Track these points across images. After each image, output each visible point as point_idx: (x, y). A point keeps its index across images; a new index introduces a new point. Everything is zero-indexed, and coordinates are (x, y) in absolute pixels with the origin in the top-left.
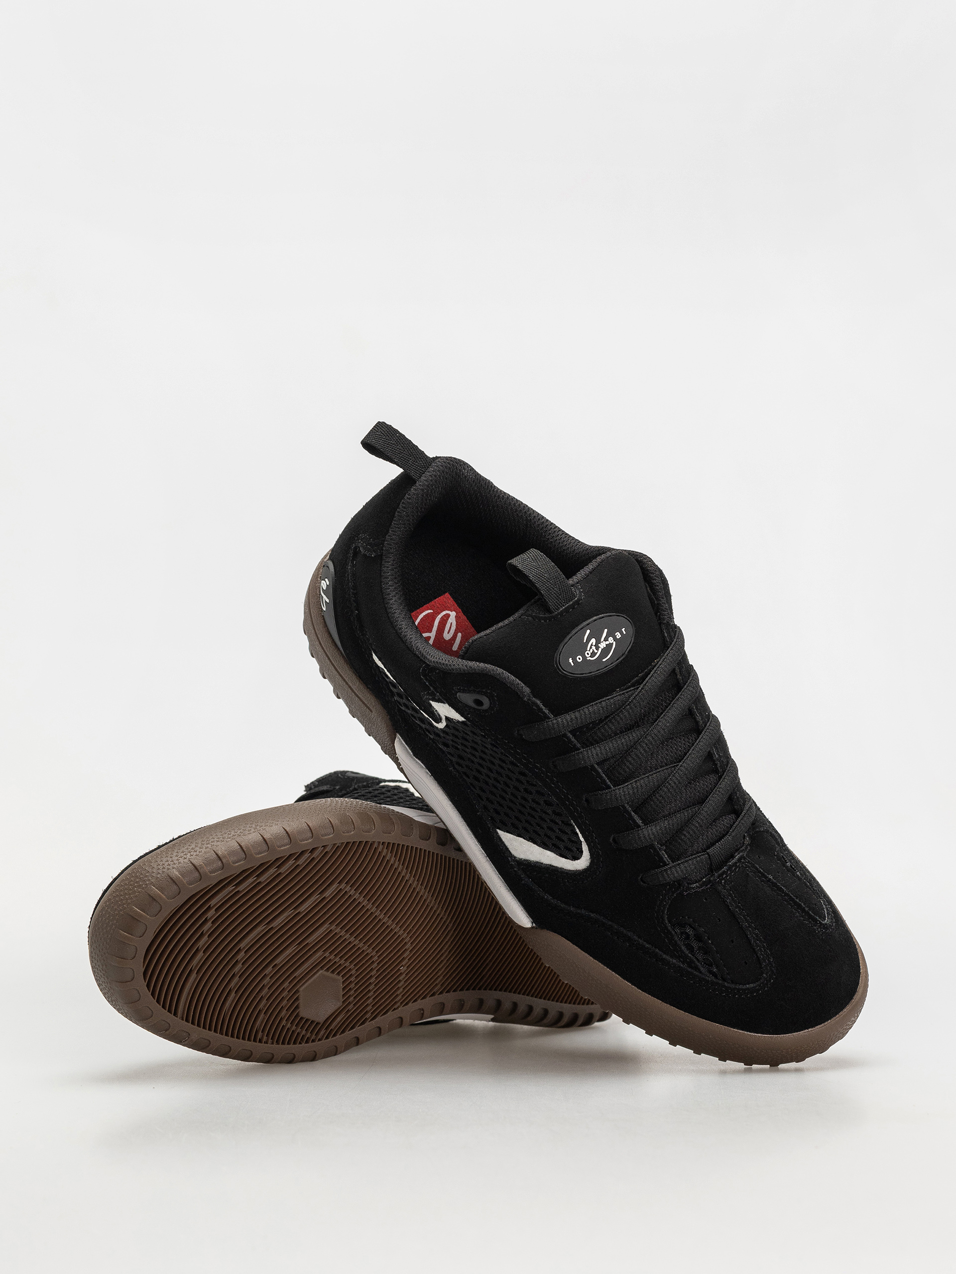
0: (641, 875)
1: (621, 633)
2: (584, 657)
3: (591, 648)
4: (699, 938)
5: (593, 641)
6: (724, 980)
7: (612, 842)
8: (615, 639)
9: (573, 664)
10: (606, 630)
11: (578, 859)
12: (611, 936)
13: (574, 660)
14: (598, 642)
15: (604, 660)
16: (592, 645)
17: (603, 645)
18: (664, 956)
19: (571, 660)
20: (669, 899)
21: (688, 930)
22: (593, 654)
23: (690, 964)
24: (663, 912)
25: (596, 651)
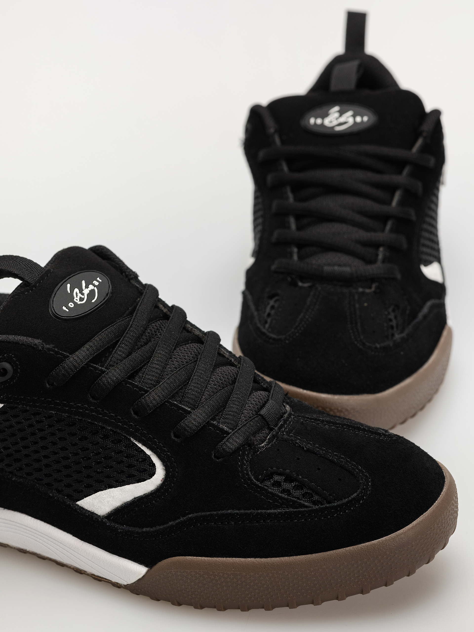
0: (213, 453)
1: (98, 281)
2: (75, 303)
3: (77, 296)
4: (289, 479)
5: (76, 290)
6: (329, 502)
7: (174, 438)
8: (94, 286)
9: (68, 310)
10: (83, 282)
11: (154, 474)
12: (215, 526)
13: (67, 307)
14: (81, 291)
15: (93, 301)
16: (77, 294)
17: (86, 292)
18: (268, 511)
19: (64, 308)
20: (247, 461)
21: (277, 478)
22: (81, 299)
23: (294, 505)
24: (248, 474)
25: (83, 297)
